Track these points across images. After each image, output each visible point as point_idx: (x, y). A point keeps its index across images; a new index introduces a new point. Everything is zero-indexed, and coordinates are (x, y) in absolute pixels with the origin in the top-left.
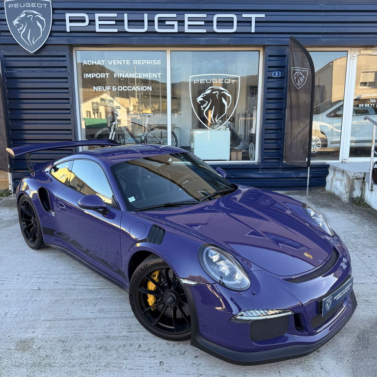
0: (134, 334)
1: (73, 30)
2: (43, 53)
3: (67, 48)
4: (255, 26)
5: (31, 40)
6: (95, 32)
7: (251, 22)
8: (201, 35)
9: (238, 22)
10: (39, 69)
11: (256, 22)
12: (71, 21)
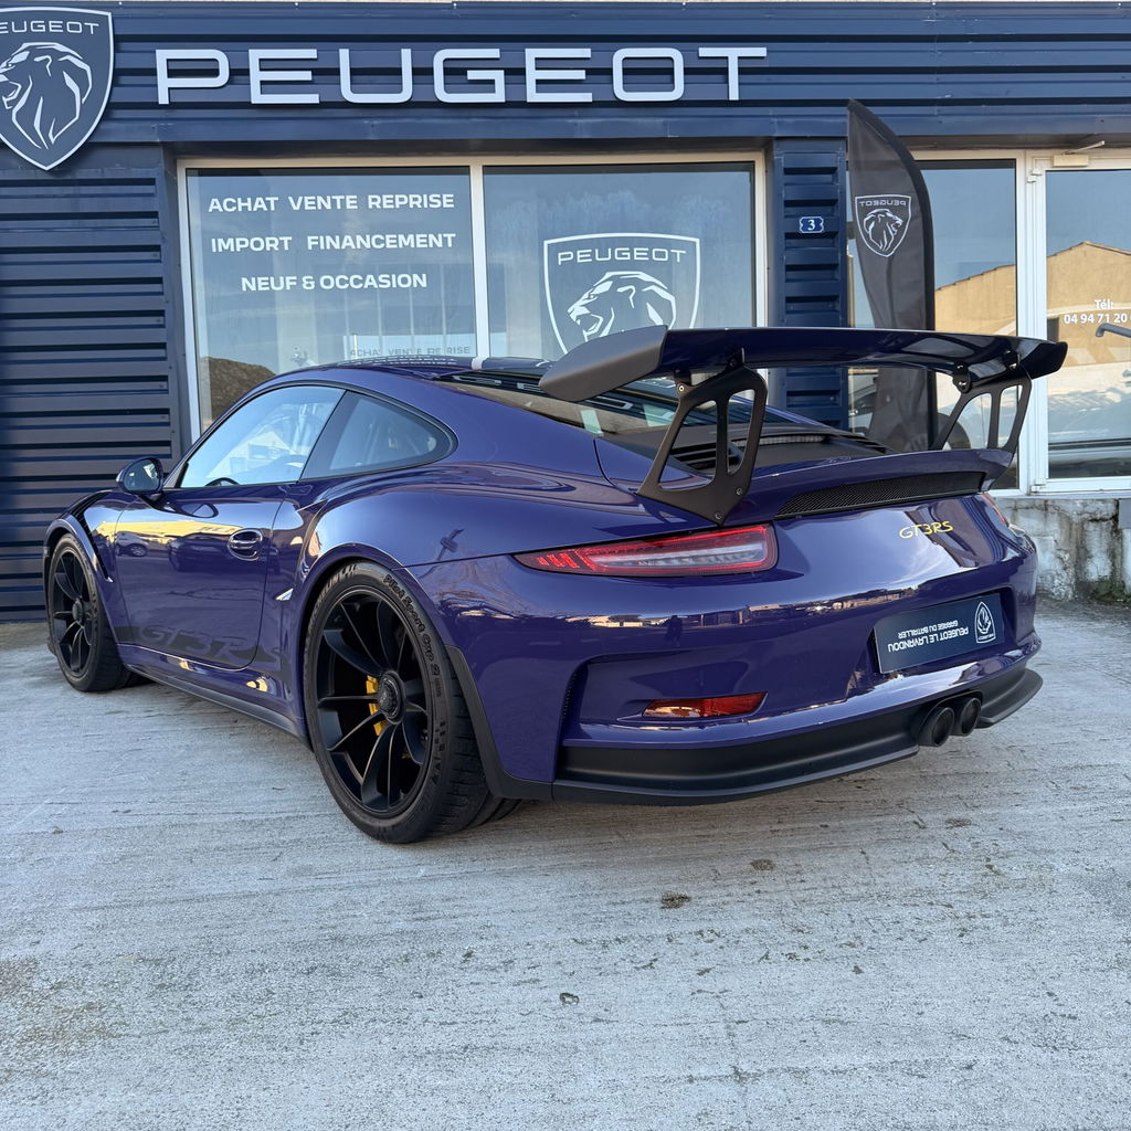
0: (440, 923)
1: (178, 99)
2: (82, 174)
3: (159, 153)
4: (740, 84)
5: (45, 130)
6: (248, 105)
7: (725, 71)
8: (576, 112)
9: (687, 71)
10: (69, 223)
11: (742, 71)
12: (172, 73)
